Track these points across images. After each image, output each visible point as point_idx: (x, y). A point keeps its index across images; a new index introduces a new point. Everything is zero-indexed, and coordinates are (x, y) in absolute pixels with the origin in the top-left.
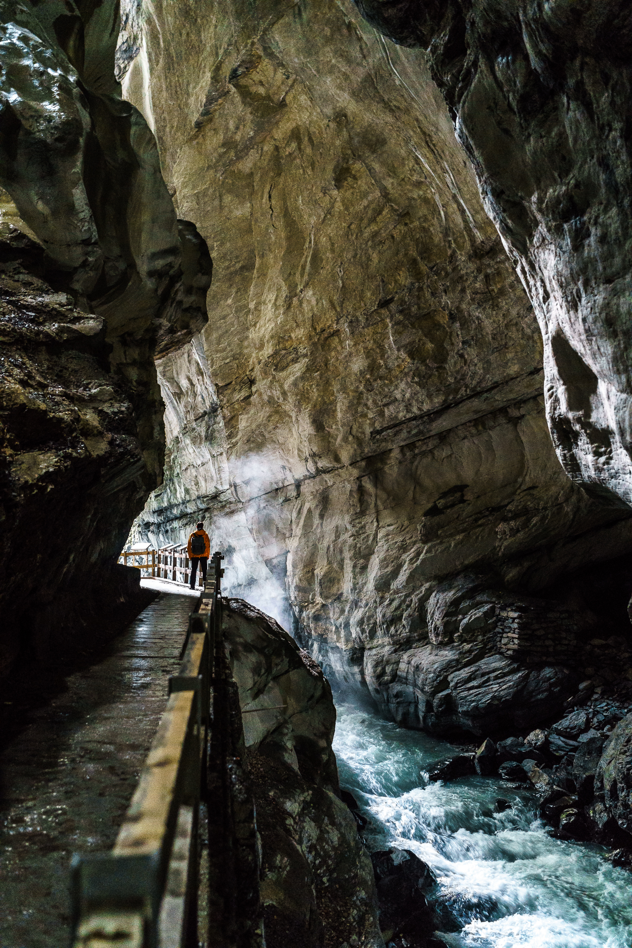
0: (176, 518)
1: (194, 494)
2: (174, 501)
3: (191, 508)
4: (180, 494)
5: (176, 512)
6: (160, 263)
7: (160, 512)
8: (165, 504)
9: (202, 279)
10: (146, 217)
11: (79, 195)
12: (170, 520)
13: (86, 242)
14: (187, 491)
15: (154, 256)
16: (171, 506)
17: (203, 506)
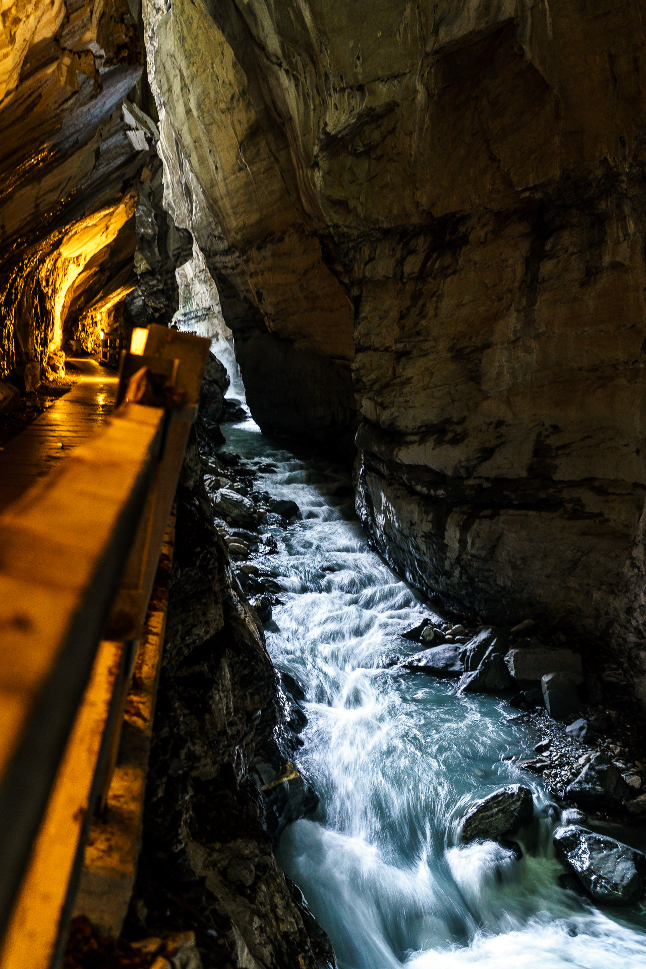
0: (193, 318)
1: (201, 306)
2: (192, 310)
3: (199, 314)
4: (195, 306)
5: (193, 315)
6: (175, 252)
7: (185, 315)
8: (187, 311)
9: (190, 246)
10: (171, 241)
11: (156, 250)
12: (190, 319)
13: (158, 261)
14: (198, 305)
15: (174, 250)
16: (190, 312)
17: (205, 313)
